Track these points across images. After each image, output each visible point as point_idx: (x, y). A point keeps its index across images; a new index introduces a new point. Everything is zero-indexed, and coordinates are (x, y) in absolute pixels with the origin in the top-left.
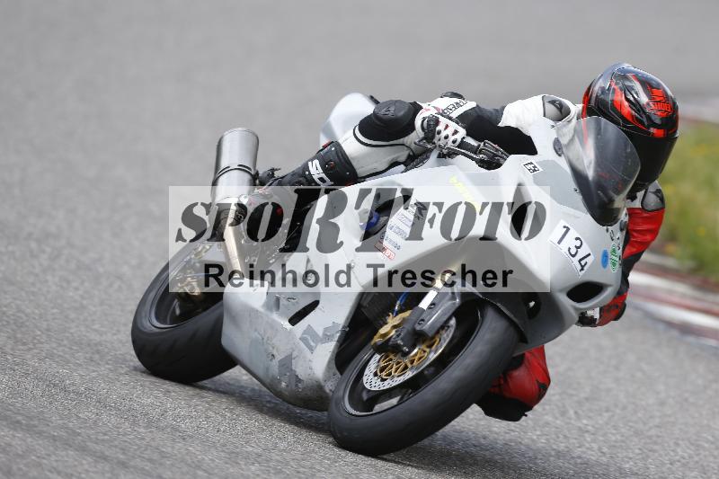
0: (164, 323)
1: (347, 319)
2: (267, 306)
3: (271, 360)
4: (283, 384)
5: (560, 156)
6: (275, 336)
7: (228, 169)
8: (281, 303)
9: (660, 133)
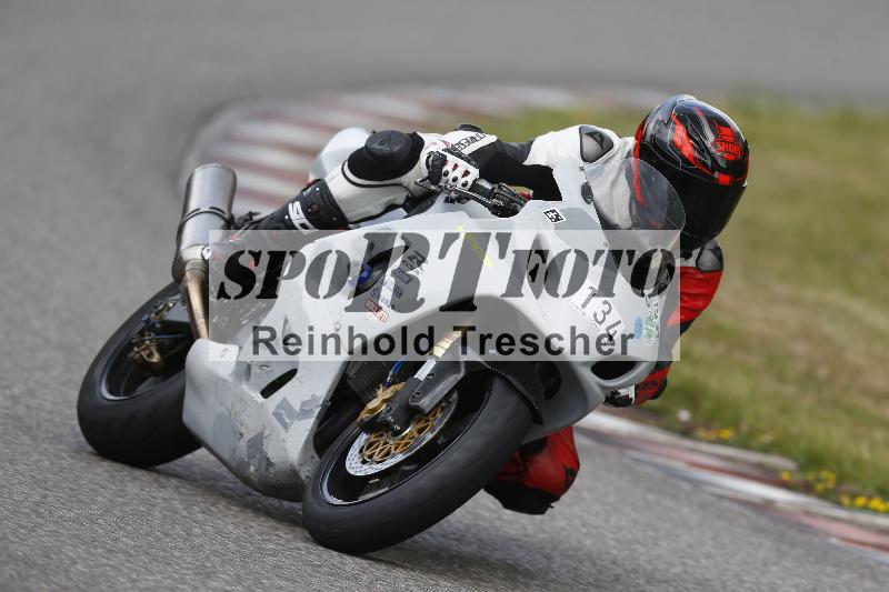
0: (115, 394)
1: (330, 391)
2: (236, 374)
3: (239, 439)
4: (252, 468)
5: (589, 203)
6: (244, 411)
7: (197, 212)
8: (252, 371)
9: (725, 179)
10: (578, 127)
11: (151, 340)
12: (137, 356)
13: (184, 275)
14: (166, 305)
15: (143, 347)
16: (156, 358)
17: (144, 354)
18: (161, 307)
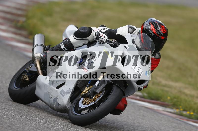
0: (18, 87)
1: (74, 88)
2: (50, 84)
3: (51, 99)
4: (54, 105)
5: (134, 44)
6: (52, 92)
7: (37, 45)
8: (54, 83)
9: (163, 38)
10: (127, 25)
11: (26, 75)
12: (23, 79)
13: (35, 60)
14: (30, 67)
15: (25, 76)
16: (28, 79)
17: (25, 78)
18: (28, 67)
